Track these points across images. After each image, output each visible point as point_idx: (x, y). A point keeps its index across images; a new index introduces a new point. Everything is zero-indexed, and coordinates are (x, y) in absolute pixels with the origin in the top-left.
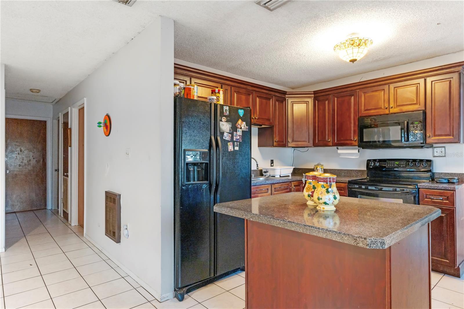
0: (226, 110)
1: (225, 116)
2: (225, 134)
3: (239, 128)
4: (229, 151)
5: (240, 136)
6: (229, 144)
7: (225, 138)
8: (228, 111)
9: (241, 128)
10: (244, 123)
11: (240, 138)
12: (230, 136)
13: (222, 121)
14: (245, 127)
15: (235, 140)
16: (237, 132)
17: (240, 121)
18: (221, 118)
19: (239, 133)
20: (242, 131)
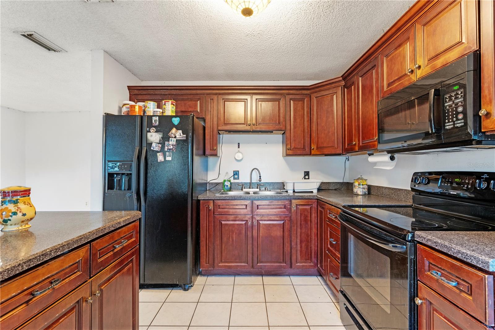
0: (155, 121)
1: (155, 127)
2: (154, 145)
3: (172, 137)
4: (159, 161)
5: (174, 145)
6: (158, 154)
7: (153, 148)
8: (158, 121)
9: (175, 137)
10: (180, 131)
11: (173, 148)
12: (160, 146)
13: (151, 132)
14: (181, 135)
15: (166, 150)
16: (169, 141)
17: (174, 130)
18: (150, 130)
19: (173, 142)
20: (176, 140)
